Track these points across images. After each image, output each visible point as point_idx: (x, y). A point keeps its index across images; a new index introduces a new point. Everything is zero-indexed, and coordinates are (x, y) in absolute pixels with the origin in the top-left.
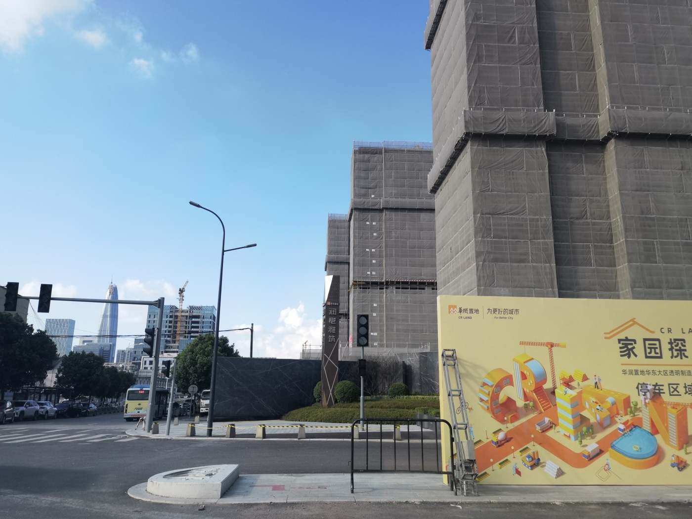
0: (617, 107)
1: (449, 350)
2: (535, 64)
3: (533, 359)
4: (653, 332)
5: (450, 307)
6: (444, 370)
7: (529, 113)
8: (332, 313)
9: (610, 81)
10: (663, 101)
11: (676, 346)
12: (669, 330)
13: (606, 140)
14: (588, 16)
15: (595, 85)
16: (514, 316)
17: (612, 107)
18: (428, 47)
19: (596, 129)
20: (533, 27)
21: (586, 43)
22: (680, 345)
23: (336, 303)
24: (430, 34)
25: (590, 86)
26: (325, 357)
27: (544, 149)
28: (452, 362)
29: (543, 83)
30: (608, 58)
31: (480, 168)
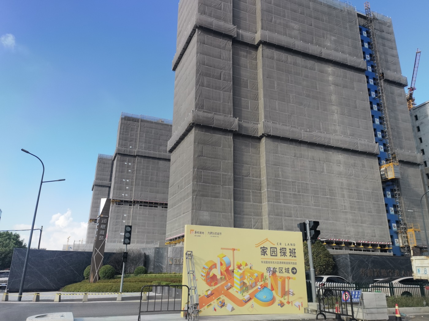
0: (267, 121)
1: (189, 251)
2: (230, 92)
3: (226, 256)
4: (274, 245)
5: (191, 230)
6: (187, 261)
7: (226, 117)
8: (104, 222)
9: (265, 107)
10: (288, 122)
11: (283, 251)
12: (280, 244)
13: (261, 137)
14: (257, 73)
15: (258, 108)
16: (219, 236)
17: (265, 121)
18: (174, 69)
19: (257, 131)
20: (230, 73)
21: (255, 86)
22: (284, 251)
23: (107, 216)
24: (176, 63)
25: (256, 109)
26: (95, 250)
27: (232, 138)
28: (190, 257)
29: (233, 103)
30: (265, 96)
31: (198, 143)
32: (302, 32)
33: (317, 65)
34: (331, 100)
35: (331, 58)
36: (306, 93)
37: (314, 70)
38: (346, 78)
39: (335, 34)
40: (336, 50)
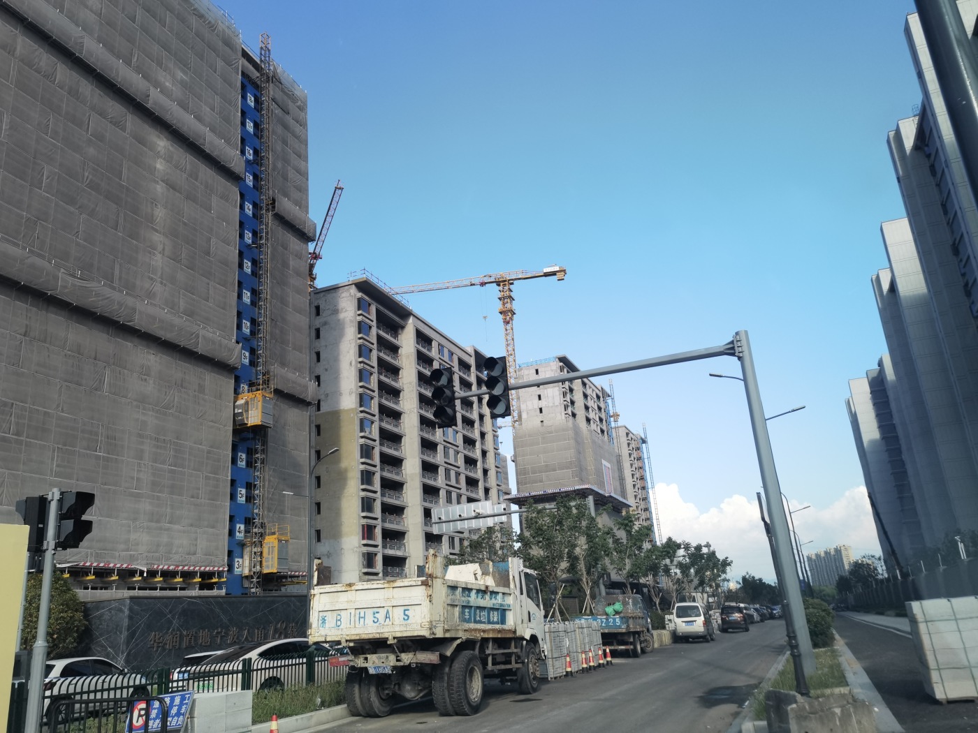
10: (24, 236)
32: (107, 24)
33: (132, 121)
34: (152, 216)
35: (167, 117)
36: (90, 177)
37: (121, 129)
38: (196, 180)
39: (188, 69)
40: (183, 106)
